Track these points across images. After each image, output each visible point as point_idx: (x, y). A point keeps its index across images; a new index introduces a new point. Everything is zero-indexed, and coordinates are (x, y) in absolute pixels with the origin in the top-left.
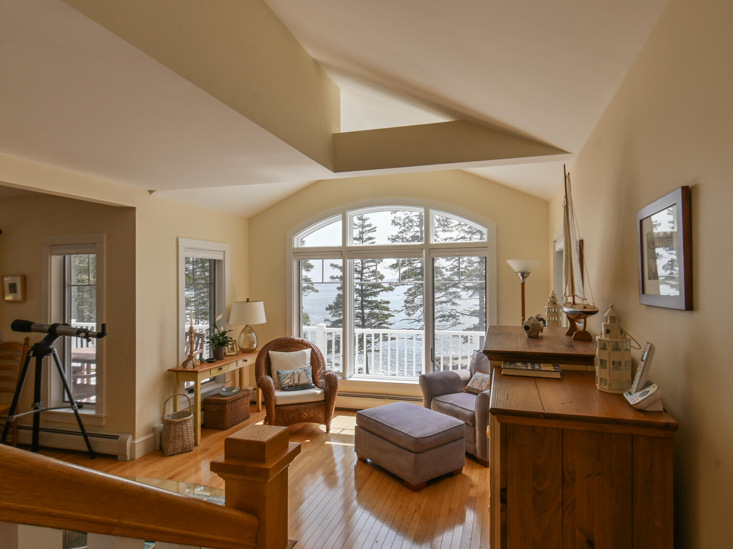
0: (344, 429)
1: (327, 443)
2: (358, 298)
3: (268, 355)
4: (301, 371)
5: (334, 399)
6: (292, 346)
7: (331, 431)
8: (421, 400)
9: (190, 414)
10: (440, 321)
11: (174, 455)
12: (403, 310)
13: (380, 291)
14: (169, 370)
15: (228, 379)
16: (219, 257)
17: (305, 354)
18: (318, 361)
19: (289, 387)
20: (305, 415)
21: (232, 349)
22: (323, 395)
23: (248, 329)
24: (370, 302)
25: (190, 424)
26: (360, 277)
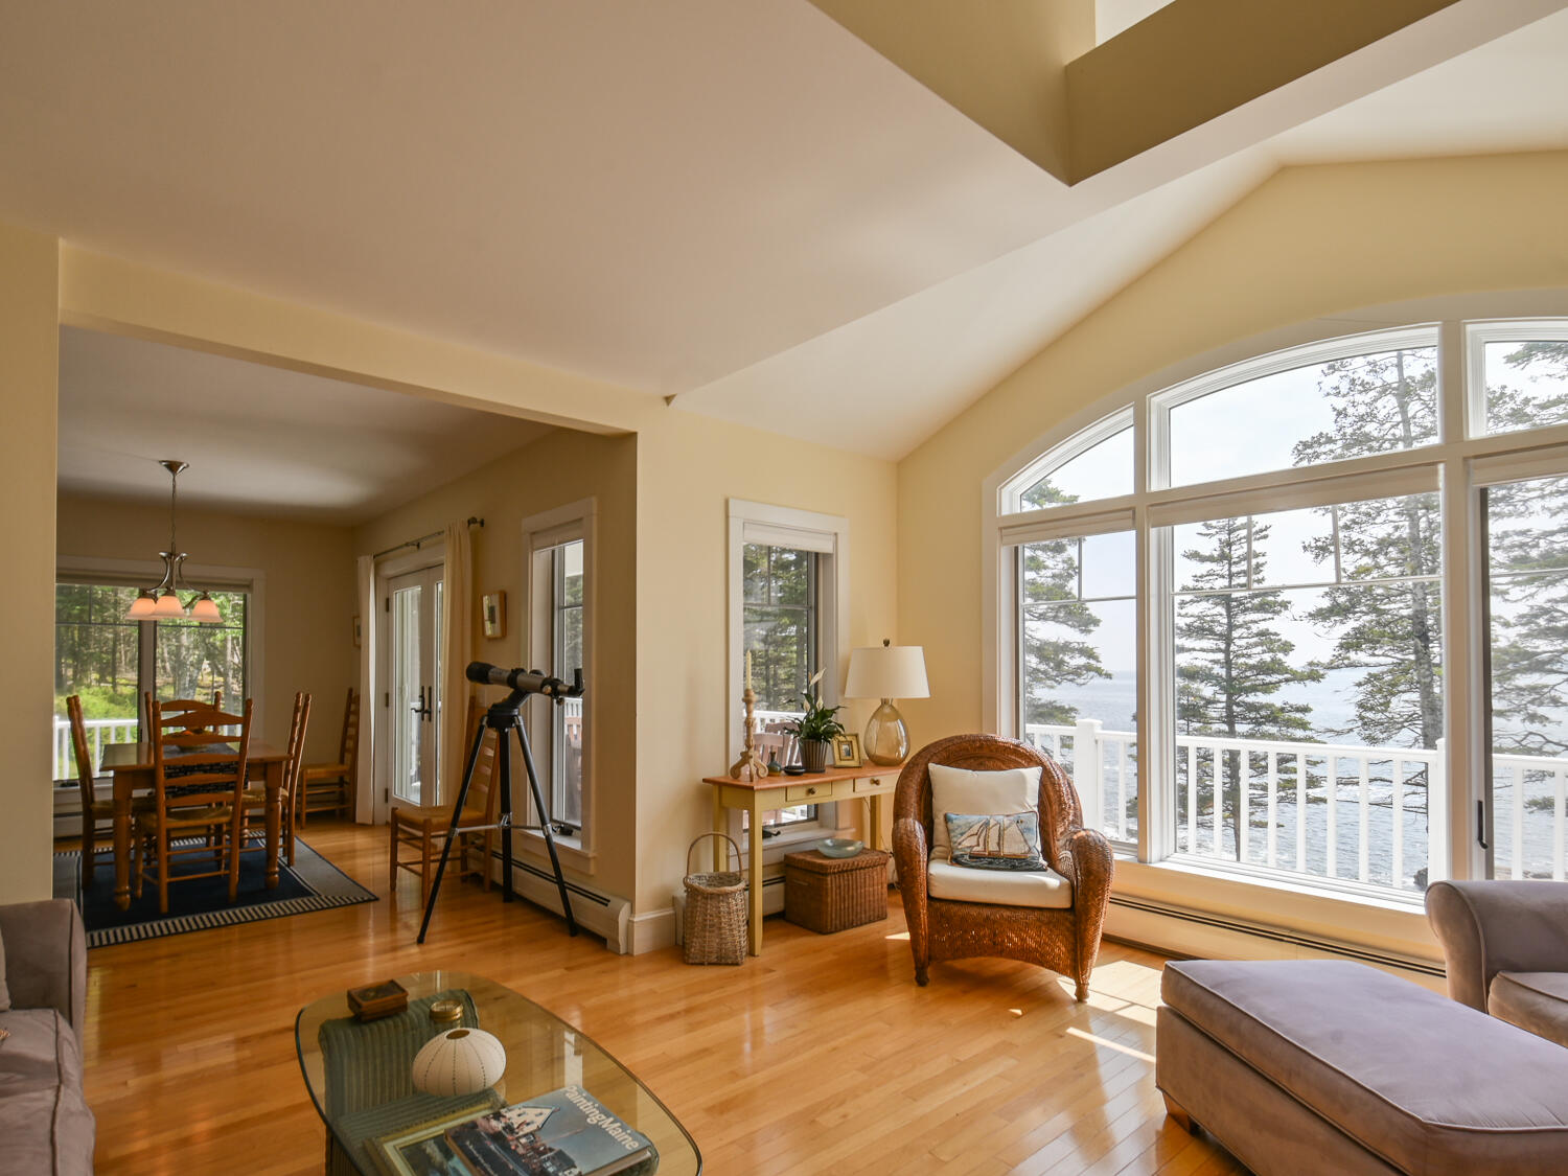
0: (1133, 1004)
1: (1072, 1031)
2: (1218, 696)
3: (927, 772)
4: (1007, 821)
5: (1098, 911)
6: (990, 758)
7: (1092, 1000)
8: (1440, 974)
9: (739, 881)
11: (702, 964)
12: (1351, 730)
13: (1281, 681)
14: (704, 780)
15: (845, 820)
16: (822, 546)
17: (1022, 780)
18: (1061, 803)
19: (972, 857)
20: (1010, 940)
21: (848, 753)
22: (1066, 894)
23: (888, 710)
24: (1251, 707)
25: (738, 902)
26: (1223, 646)
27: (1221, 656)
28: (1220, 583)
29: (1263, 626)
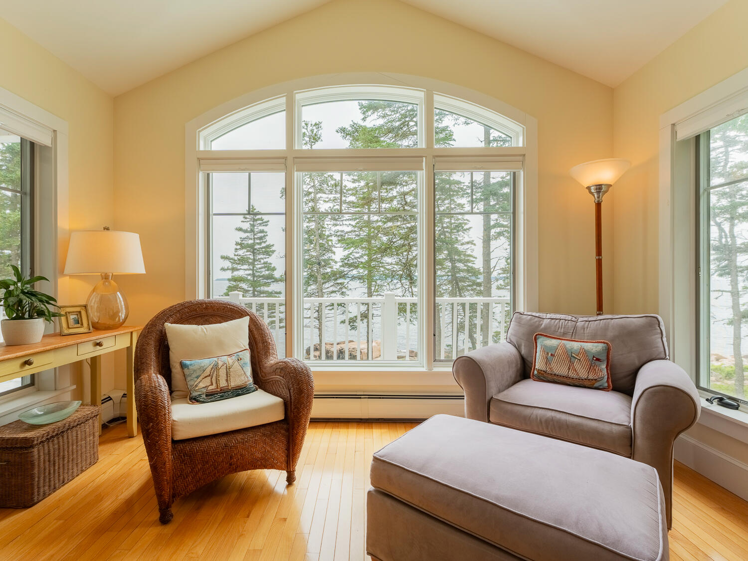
3: (163, 330)
4: (230, 360)
10: (330, 310)
16: (40, 137)
17: (237, 328)
22: (281, 409)
26: (252, 268)
27: (251, 272)
28: (251, 242)
29: (265, 260)
